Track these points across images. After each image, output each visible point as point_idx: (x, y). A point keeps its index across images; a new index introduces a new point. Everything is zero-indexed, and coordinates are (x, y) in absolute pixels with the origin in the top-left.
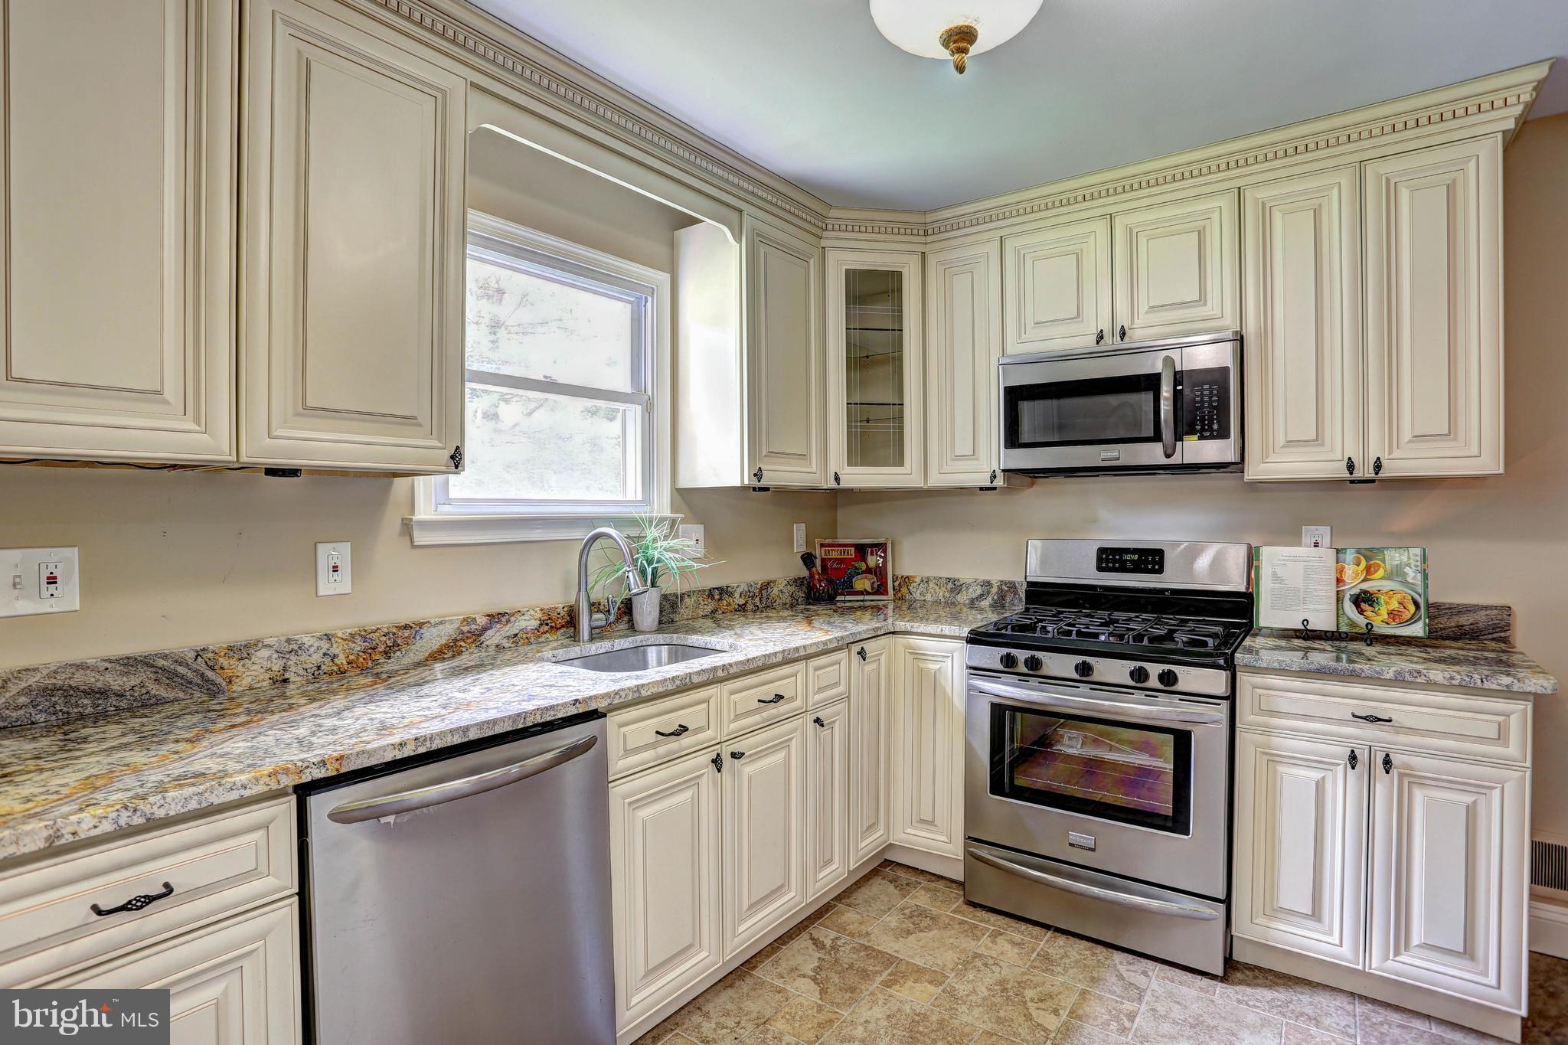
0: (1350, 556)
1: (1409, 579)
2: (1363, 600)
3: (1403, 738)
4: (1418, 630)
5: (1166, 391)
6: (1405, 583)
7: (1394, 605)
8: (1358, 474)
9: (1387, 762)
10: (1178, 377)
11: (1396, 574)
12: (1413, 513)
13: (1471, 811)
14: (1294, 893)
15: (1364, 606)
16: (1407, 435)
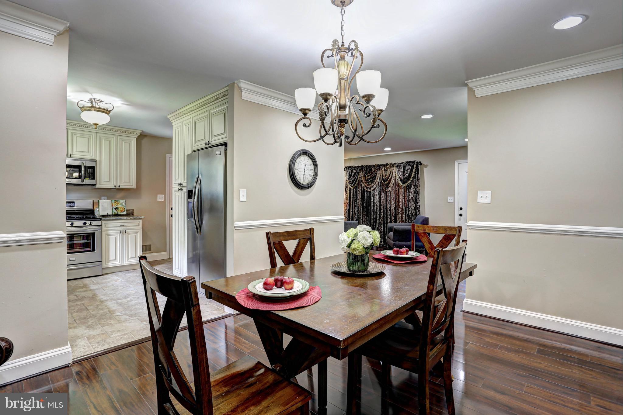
0: (113, 201)
1: (124, 205)
2: (116, 209)
3: (127, 228)
4: (125, 213)
5: (83, 169)
6: (123, 205)
7: (121, 209)
8: (116, 187)
9: (125, 232)
10: (85, 166)
11: (122, 204)
12: (121, 194)
13: (136, 236)
14: (112, 257)
15: (117, 210)
16: (123, 182)
